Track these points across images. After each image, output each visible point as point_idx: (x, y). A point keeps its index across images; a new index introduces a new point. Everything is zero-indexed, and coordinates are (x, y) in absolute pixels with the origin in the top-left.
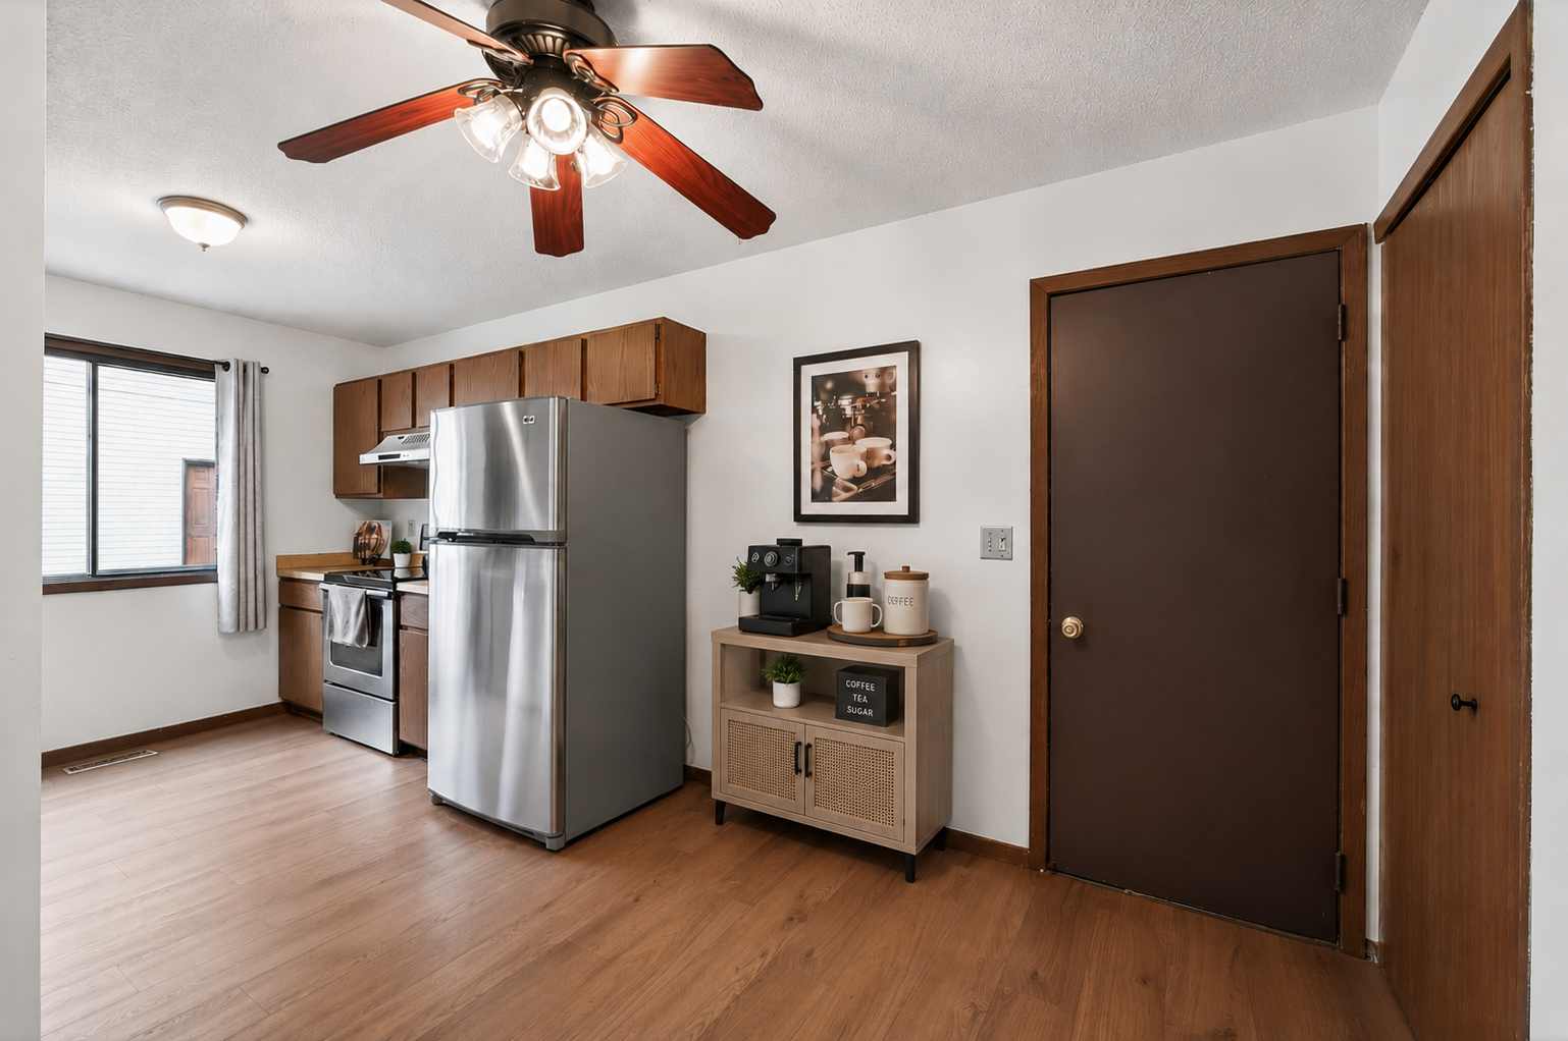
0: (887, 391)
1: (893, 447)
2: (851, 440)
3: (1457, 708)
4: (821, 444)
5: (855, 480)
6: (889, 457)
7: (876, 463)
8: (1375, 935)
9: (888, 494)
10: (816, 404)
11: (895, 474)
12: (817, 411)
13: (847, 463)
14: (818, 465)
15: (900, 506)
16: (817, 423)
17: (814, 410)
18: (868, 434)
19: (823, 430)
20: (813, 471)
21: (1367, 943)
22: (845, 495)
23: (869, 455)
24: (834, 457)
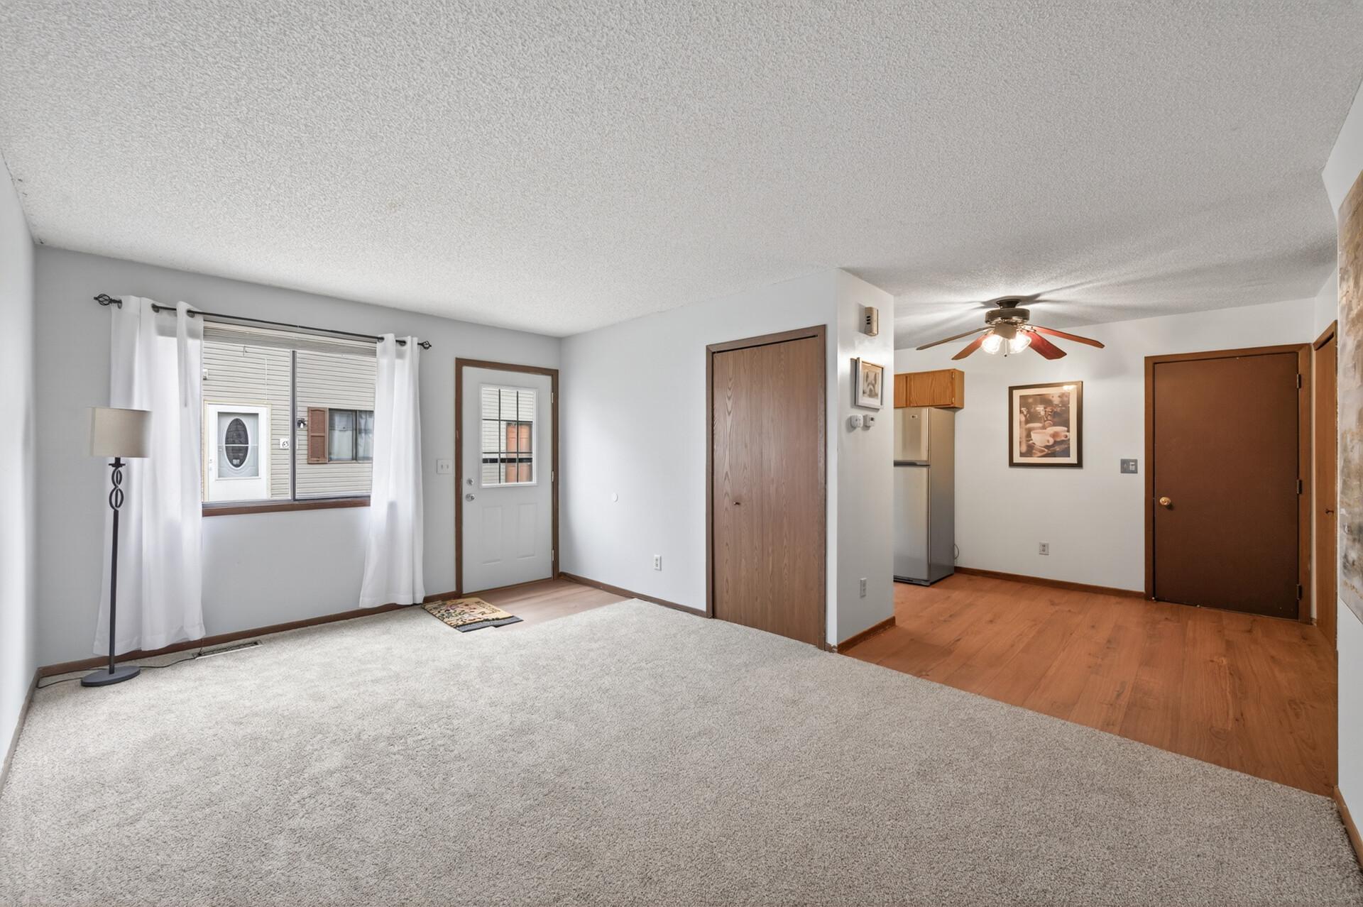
0: (1065, 405)
1: (1068, 431)
2: (1044, 428)
3: (1327, 513)
4: (1026, 429)
5: (1047, 447)
6: (1066, 437)
7: (1058, 439)
8: (1314, 614)
9: (1066, 453)
10: (1022, 409)
11: (1069, 444)
12: (1023, 413)
13: (1041, 438)
14: (1024, 440)
15: (1073, 459)
16: (1023, 419)
17: (1021, 412)
18: (1055, 425)
19: (1027, 422)
20: (1020, 442)
21: (1311, 619)
22: (1040, 454)
23: (1054, 435)
24: (1033, 435)
